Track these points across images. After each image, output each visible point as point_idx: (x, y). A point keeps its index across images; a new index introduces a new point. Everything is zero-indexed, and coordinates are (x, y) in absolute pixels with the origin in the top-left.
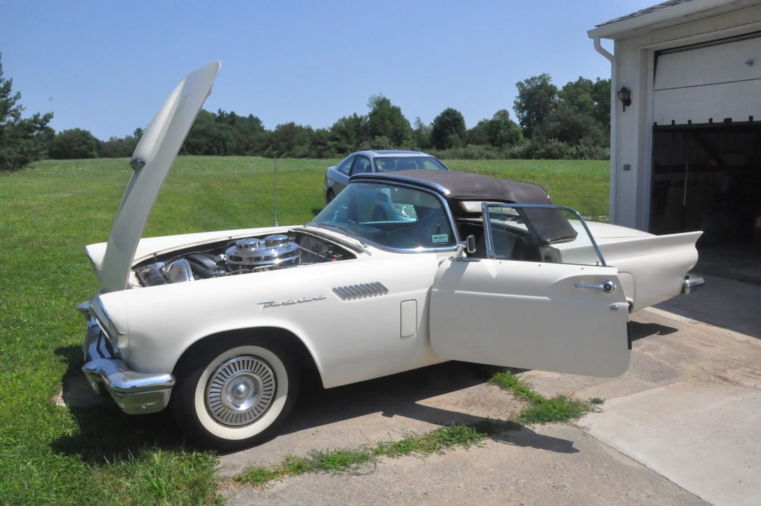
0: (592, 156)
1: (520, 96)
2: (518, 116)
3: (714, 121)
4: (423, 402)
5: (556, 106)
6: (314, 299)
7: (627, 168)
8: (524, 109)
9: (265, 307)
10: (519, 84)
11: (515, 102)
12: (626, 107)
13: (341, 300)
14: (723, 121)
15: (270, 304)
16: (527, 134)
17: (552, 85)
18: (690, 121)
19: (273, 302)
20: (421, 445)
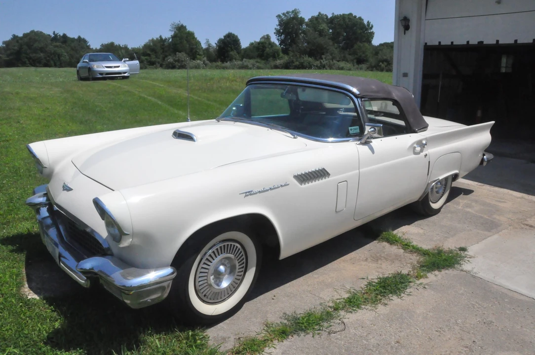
1: (279, 25)
2: (278, 39)
3: (470, 43)
5: (304, 32)
6: (282, 186)
7: (405, 75)
8: (282, 33)
9: (246, 196)
10: (279, 16)
11: (275, 29)
12: (406, 31)
13: (300, 185)
14: (477, 43)
15: (249, 193)
16: (285, 51)
17: (301, 17)
18: (452, 43)
19: (252, 191)
20: (366, 299)
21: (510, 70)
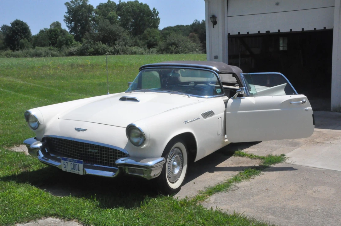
0: (124, 52)
1: (68, 12)
2: (68, 27)
3: (261, 32)
4: (219, 166)
5: (94, 19)
6: (197, 119)
7: (216, 57)
8: (72, 21)
9: (186, 123)
10: (67, 4)
11: (65, 16)
13: (204, 119)
14: (265, 32)
15: (186, 122)
16: (78, 39)
17: (90, 5)
18: (248, 33)
20: (242, 178)
21: (286, 48)
